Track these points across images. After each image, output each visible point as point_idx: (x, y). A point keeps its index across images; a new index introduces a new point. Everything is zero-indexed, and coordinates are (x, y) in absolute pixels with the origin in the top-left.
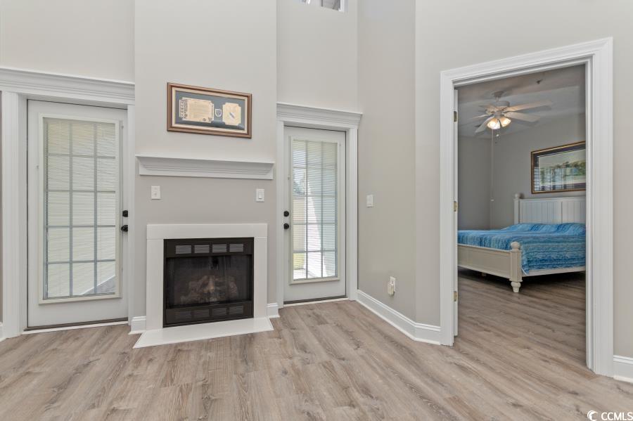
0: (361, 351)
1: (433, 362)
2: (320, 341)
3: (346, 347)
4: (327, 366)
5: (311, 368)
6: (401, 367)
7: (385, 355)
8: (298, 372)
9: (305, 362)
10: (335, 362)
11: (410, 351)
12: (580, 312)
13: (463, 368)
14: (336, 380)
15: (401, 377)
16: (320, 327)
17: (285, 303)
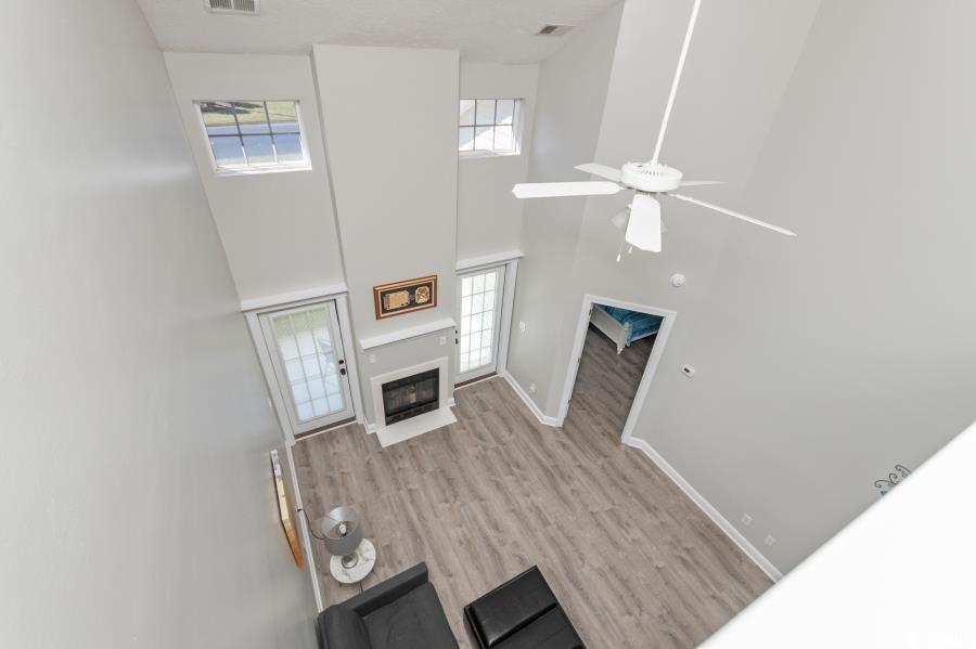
0: (513, 437)
1: (549, 440)
2: (488, 428)
3: (504, 433)
4: (497, 451)
5: (489, 453)
6: (534, 448)
7: (525, 438)
8: (483, 456)
9: (485, 448)
10: (500, 447)
11: (539, 434)
12: (626, 401)
13: (564, 445)
14: (503, 460)
15: (534, 454)
16: (485, 414)
17: (456, 386)
